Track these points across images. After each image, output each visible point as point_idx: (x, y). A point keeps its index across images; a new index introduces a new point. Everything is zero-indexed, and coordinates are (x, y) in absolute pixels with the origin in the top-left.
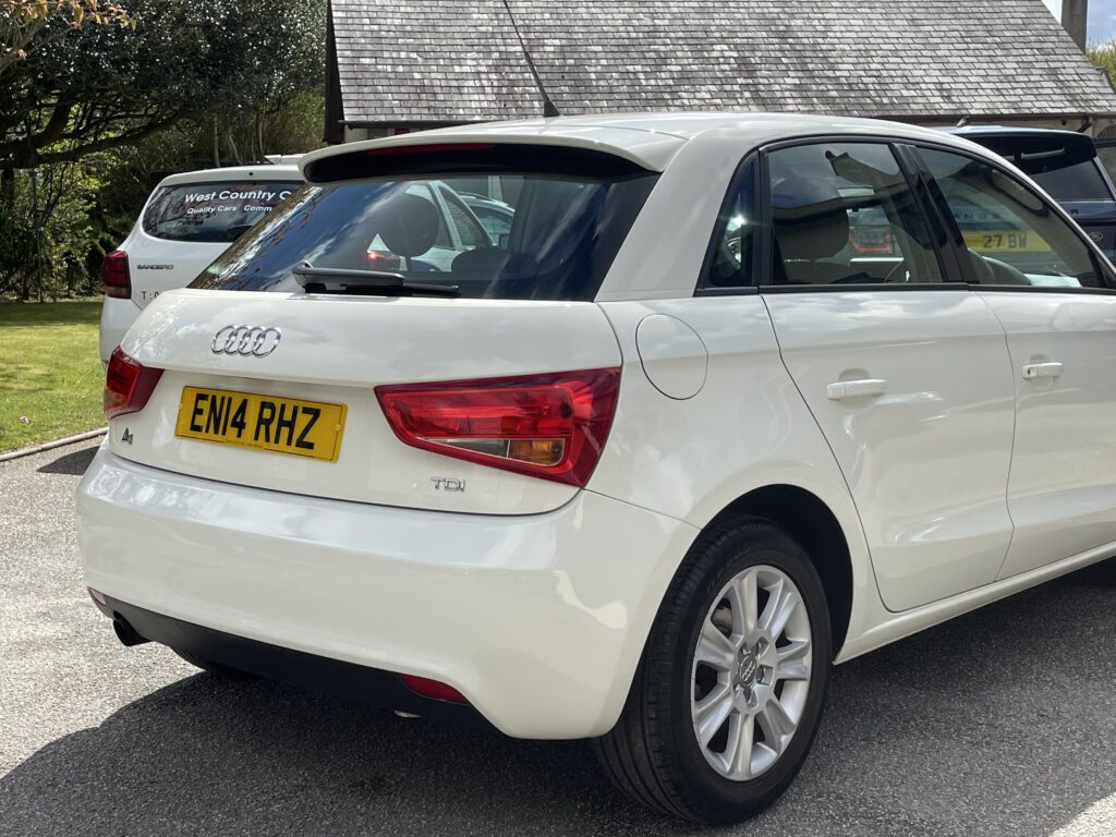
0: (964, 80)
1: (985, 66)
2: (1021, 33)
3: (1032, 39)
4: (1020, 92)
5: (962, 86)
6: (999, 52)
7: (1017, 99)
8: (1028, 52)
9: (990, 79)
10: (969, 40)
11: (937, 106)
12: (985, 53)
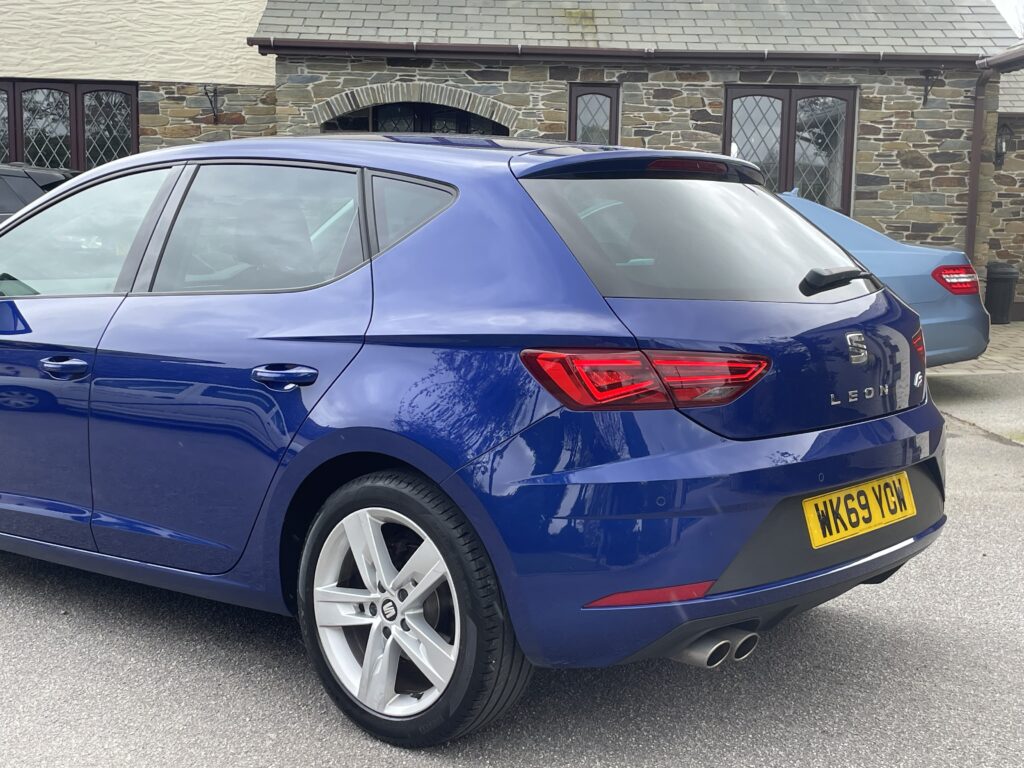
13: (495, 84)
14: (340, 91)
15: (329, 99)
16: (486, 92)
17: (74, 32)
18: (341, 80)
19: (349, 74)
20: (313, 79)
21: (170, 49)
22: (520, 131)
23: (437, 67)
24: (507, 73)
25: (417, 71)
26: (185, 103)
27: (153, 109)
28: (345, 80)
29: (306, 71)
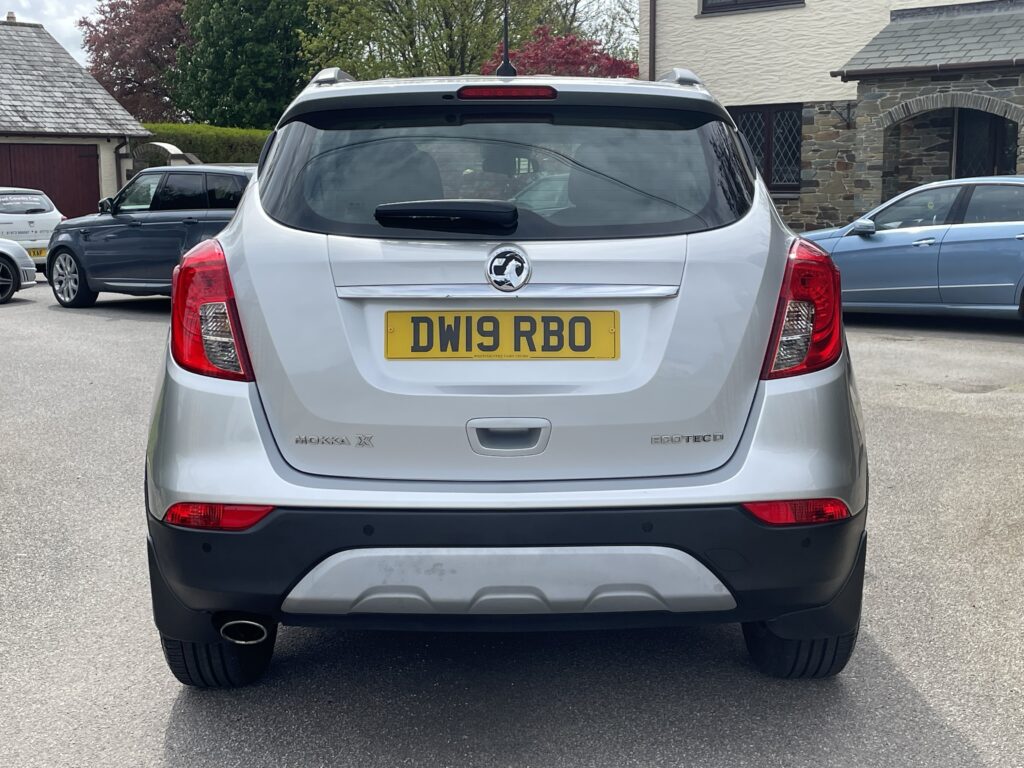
0: (28, 104)
1: (40, 93)
2: (56, 69)
3: (65, 74)
4: (73, 116)
5: (30, 109)
6: (46, 83)
7: (73, 121)
8: (65, 84)
9: (48, 104)
10: (20, 72)
11: (20, 124)
12: (36, 83)
13: (1008, 89)
14: (898, 103)
15: (890, 110)
16: (1001, 95)
17: (768, 71)
18: (899, 95)
19: (905, 90)
20: (881, 96)
21: (823, 78)
23: (966, 79)
24: (1017, 80)
25: (952, 83)
26: (830, 116)
27: (811, 121)
28: (902, 95)
29: (877, 90)
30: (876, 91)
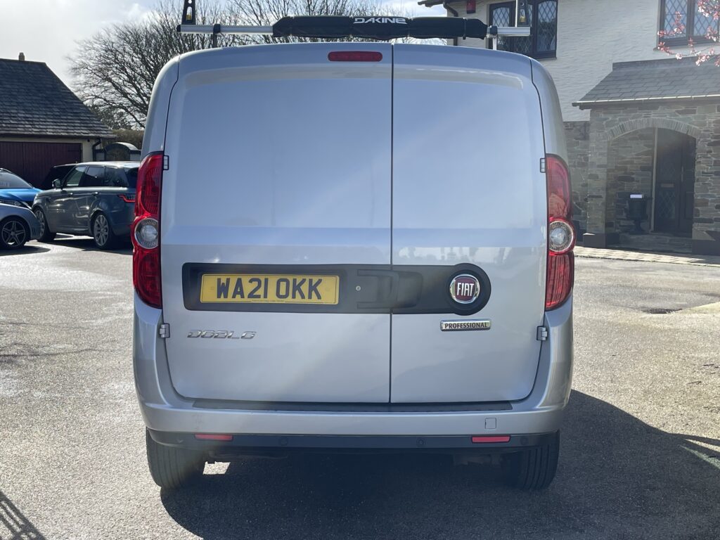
6: (47, 102)
10: (31, 94)
13: (690, 116)
14: (618, 124)
15: (612, 128)
16: (685, 120)
18: (617, 119)
19: (620, 116)
20: (605, 119)
22: (701, 140)
23: (661, 109)
24: (695, 110)
25: (652, 112)
26: (573, 131)
28: (620, 120)
30: (602, 116)
